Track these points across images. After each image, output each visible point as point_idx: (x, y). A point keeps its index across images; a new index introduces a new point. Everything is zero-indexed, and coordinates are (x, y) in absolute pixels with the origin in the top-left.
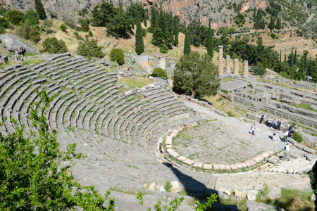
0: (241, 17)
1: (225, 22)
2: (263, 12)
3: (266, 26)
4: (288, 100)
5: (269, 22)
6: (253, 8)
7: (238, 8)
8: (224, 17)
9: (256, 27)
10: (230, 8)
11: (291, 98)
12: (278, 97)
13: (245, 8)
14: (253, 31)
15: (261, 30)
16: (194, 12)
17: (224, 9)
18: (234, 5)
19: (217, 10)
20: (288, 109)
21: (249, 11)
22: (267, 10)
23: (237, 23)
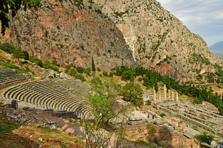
0: (200, 76)
1: (191, 78)
2: (213, 74)
3: (215, 81)
4: (193, 113)
5: (217, 79)
6: (207, 72)
7: (198, 72)
8: (190, 76)
9: (209, 81)
10: (194, 71)
11: (194, 112)
12: (188, 111)
13: (203, 72)
14: (207, 84)
15: (212, 84)
16: (174, 72)
17: (191, 72)
18: (197, 70)
19: (186, 72)
20: (190, 117)
21: (205, 73)
22: (216, 73)
23: (198, 79)
